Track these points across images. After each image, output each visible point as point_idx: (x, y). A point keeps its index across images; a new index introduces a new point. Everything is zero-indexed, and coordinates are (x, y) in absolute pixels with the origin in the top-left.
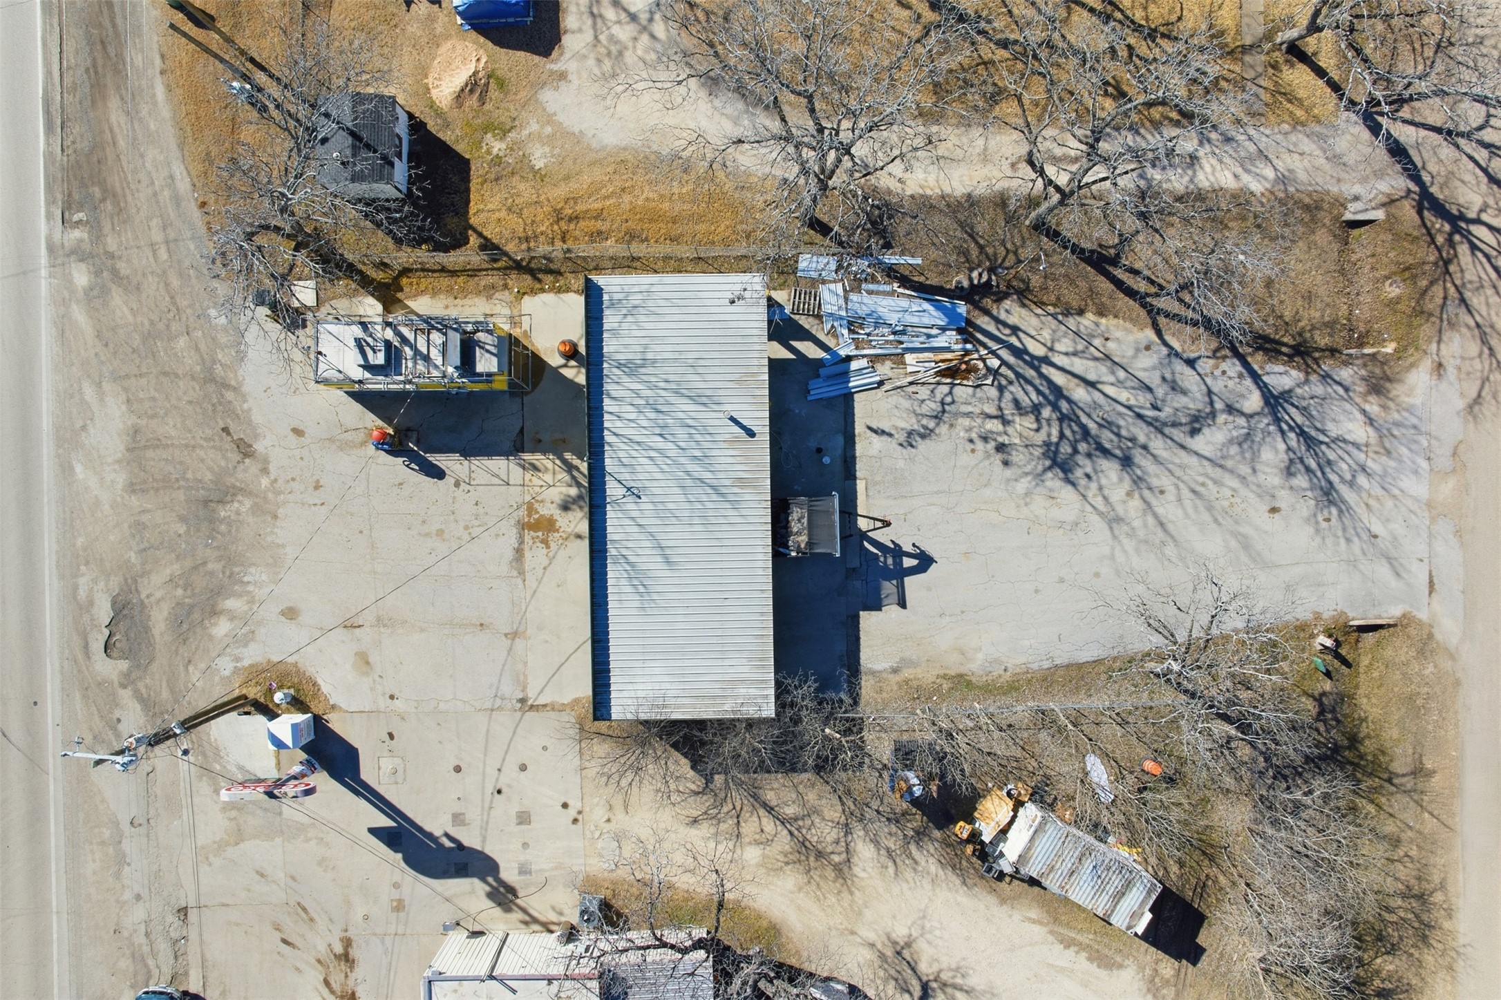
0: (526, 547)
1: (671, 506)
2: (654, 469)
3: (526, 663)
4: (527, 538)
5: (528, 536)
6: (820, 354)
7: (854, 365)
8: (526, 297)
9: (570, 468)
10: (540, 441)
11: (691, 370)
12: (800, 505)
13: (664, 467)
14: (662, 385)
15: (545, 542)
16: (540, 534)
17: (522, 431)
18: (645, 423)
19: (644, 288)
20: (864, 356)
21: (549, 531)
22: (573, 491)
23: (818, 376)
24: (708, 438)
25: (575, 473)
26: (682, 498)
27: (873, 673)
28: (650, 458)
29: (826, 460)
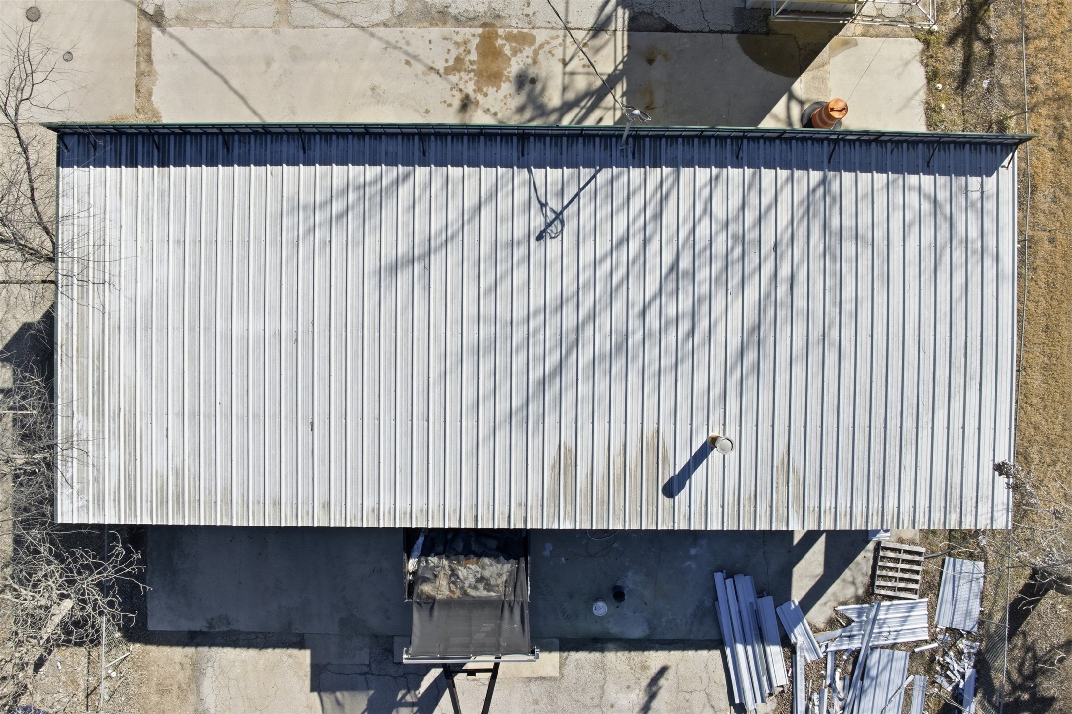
0: (448, 30)
1: (520, 275)
2: (603, 246)
3: (229, 24)
4: (466, 32)
5: (471, 34)
6: (798, 593)
7: (775, 652)
8: (920, 46)
9: (597, 96)
10: (650, 61)
11: (816, 333)
12: (514, 582)
13: (606, 267)
14: (784, 272)
15: (458, 65)
16: (474, 56)
17: (670, 28)
18: (703, 230)
19: (991, 242)
20: (793, 679)
21: (479, 74)
22: (554, 99)
23: (760, 593)
24: (668, 361)
25: (587, 103)
26: (536, 302)
27: (197, 671)
28: (626, 239)
29: (601, 608)
